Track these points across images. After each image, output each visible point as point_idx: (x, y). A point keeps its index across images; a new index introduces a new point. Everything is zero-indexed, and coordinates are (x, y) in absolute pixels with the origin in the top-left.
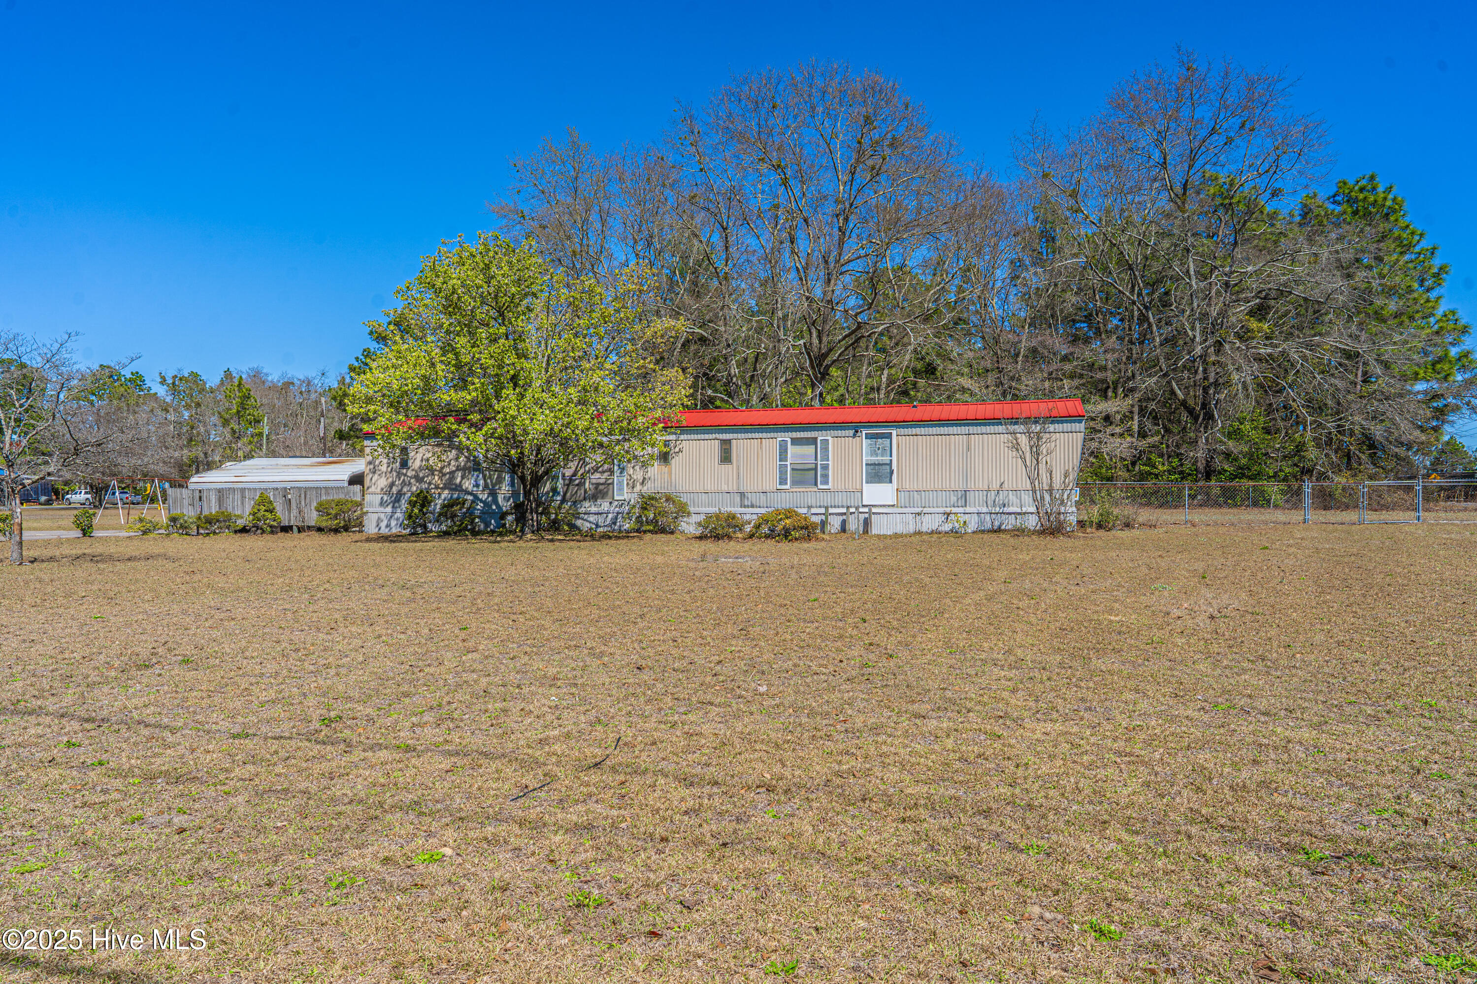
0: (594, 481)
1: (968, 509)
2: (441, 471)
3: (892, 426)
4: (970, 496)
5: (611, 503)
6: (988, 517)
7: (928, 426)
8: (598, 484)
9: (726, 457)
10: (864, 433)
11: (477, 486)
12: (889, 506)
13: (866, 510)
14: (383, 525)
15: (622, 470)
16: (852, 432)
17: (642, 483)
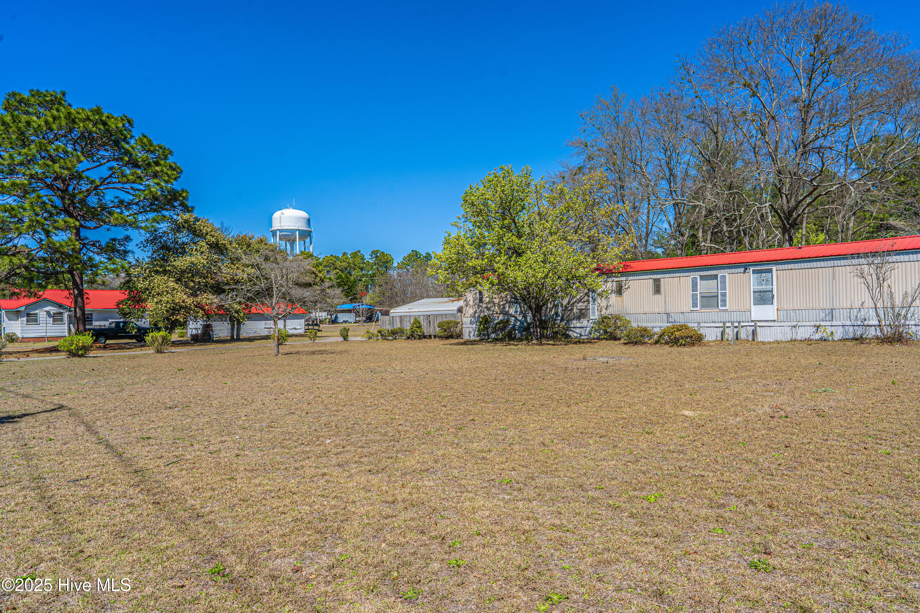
0: (579, 308)
1: (834, 323)
2: (498, 304)
3: (773, 264)
4: (836, 313)
5: (588, 321)
6: (851, 329)
7: (800, 262)
8: (581, 310)
9: (657, 290)
10: (751, 269)
11: (516, 312)
12: (771, 321)
13: (753, 324)
14: (472, 335)
15: (594, 300)
16: (742, 270)
17: (606, 308)
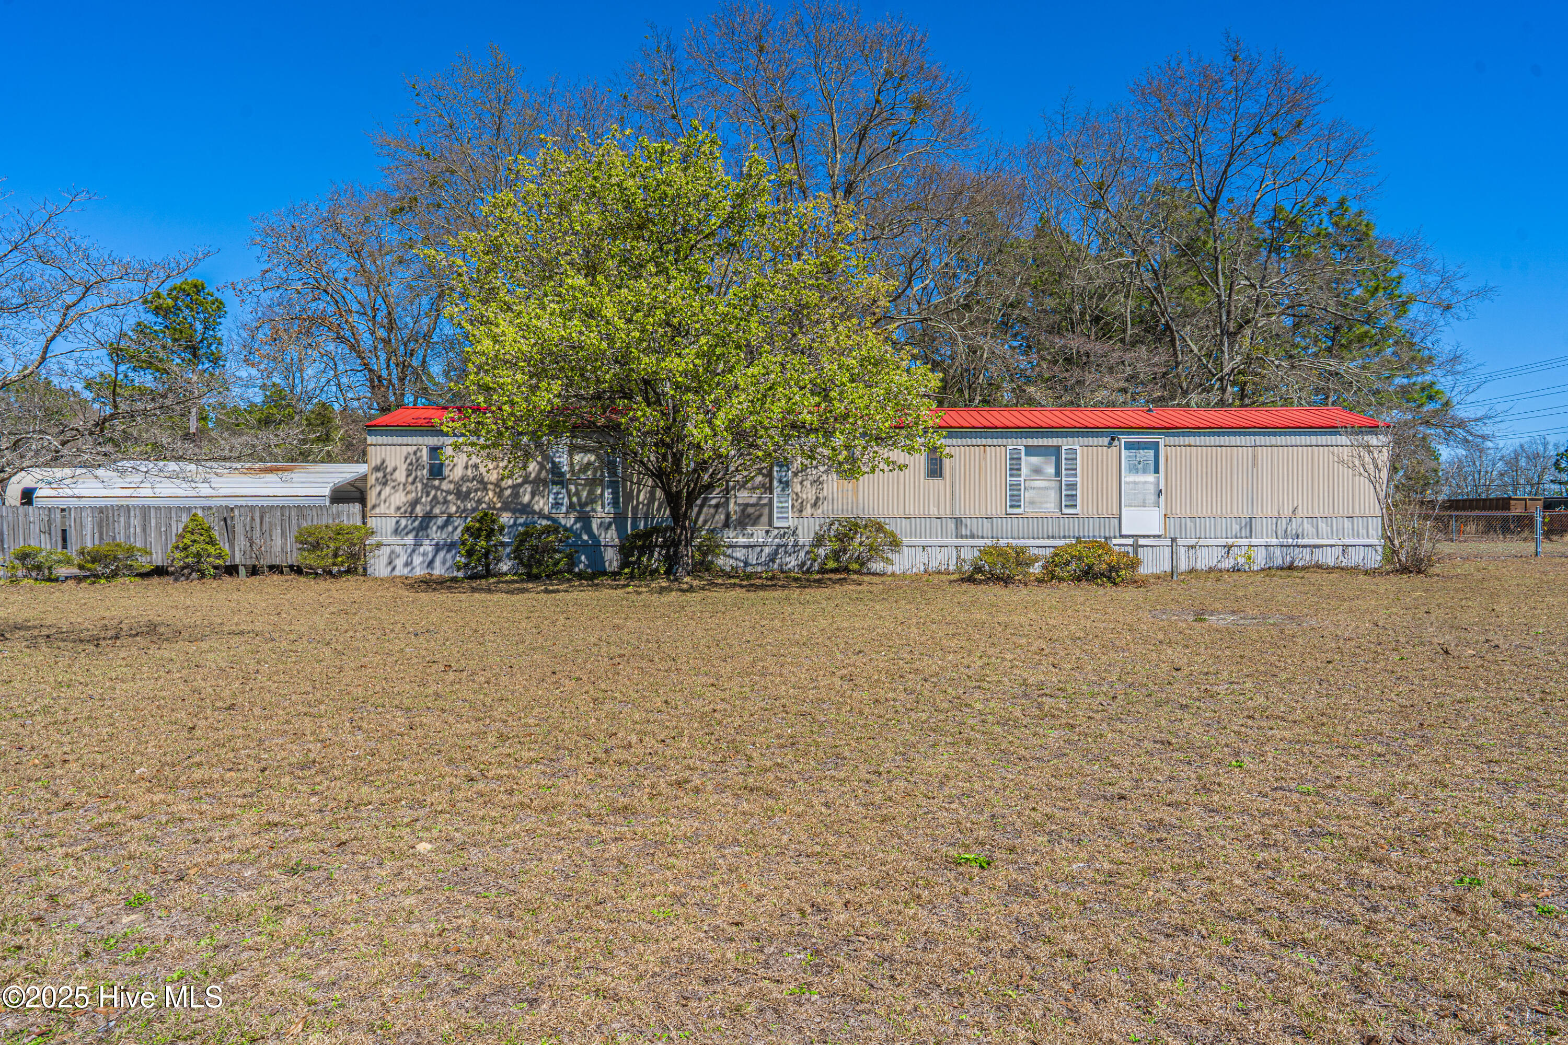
0: (740, 501)
1: (1254, 541)
2: (497, 485)
3: (1159, 433)
4: (1257, 524)
5: (767, 532)
6: (1278, 551)
7: (1205, 434)
8: (747, 505)
9: (935, 470)
10: (1123, 441)
11: (557, 505)
12: (1155, 536)
14: (399, 562)
15: (787, 485)
16: (1106, 440)
17: (815, 505)
